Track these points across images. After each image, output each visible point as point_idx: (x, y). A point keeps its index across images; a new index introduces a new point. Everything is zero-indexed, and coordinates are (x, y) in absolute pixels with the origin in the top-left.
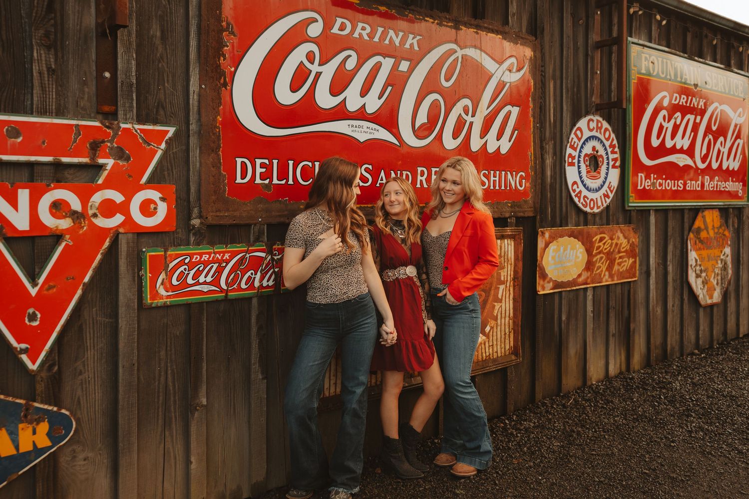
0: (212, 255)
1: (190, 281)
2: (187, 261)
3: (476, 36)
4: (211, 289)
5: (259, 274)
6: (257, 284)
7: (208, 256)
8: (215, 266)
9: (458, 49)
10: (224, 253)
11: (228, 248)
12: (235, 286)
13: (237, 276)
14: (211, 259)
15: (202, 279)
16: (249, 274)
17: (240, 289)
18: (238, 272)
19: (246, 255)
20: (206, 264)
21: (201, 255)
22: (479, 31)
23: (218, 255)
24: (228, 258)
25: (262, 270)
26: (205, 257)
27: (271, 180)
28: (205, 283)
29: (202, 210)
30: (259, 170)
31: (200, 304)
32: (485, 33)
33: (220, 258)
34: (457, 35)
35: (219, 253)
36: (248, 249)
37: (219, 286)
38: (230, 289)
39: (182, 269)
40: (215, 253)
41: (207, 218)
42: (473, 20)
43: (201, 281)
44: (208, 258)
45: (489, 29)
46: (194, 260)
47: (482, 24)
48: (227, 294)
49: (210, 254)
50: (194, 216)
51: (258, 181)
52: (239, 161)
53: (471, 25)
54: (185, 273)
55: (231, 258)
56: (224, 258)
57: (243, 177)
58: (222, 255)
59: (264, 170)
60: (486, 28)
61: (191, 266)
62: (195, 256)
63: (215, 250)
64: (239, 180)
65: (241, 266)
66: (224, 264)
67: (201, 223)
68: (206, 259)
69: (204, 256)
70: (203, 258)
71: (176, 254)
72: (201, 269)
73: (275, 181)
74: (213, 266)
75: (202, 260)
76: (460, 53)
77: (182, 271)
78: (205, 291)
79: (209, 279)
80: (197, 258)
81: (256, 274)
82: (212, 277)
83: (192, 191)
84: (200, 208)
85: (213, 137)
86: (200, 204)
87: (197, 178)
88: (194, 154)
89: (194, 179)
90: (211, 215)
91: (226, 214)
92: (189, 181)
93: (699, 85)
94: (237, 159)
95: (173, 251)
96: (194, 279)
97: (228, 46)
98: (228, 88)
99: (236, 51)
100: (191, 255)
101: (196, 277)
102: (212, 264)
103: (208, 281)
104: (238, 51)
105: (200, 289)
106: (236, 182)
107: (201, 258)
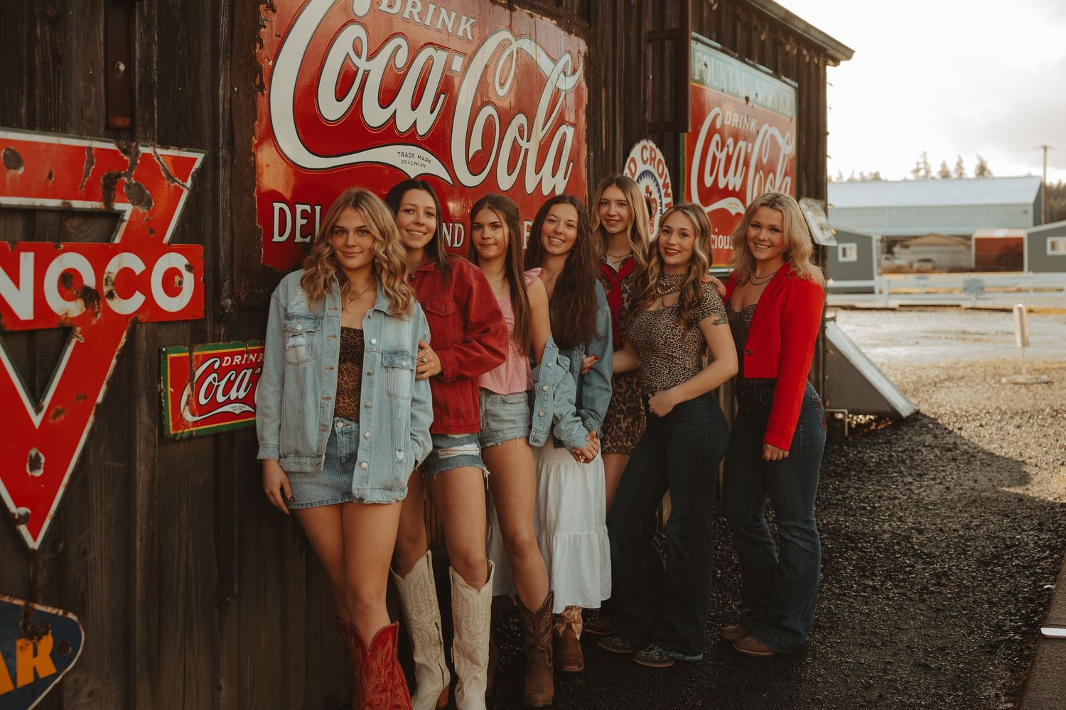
0: (245, 356)
1: (220, 398)
2: (216, 366)
3: (531, 19)
4: (244, 409)
7: (240, 357)
8: (249, 372)
9: (513, 40)
10: (260, 351)
14: (243, 362)
15: (233, 394)
20: (238, 370)
22: (533, 14)
23: (251, 356)
27: (313, 237)
28: (237, 400)
29: (235, 284)
30: (300, 222)
31: (231, 433)
32: (539, 15)
33: (254, 360)
34: (512, 20)
35: (253, 352)
37: (253, 405)
39: (210, 379)
40: (249, 352)
41: (239, 297)
43: (232, 398)
44: (241, 361)
45: (544, 10)
46: (224, 365)
47: (537, 3)
49: (242, 353)
50: (224, 294)
51: (298, 238)
52: (277, 207)
53: (525, 3)
54: (214, 386)
56: (259, 360)
57: (281, 234)
58: (256, 355)
59: (305, 222)
60: (541, 8)
61: (222, 372)
62: (226, 358)
63: (249, 348)
64: (276, 238)
66: (259, 369)
67: (233, 305)
68: (239, 363)
69: (236, 357)
70: (235, 360)
71: (203, 355)
72: (232, 379)
74: (246, 373)
75: (234, 363)
76: (515, 46)
77: (211, 382)
78: (237, 412)
79: (242, 394)
80: (228, 360)
82: (245, 391)
83: (222, 254)
84: (232, 282)
85: (247, 169)
86: (232, 275)
87: (228, 233)
88: (224, 196)
89: (224, 235)
90: (245, 293)
91: (262, 291)
92: (218, 239)
93: (750, 98)
94: (274, 204)
95: (201, 351)
96: (224, 395)
97: (265, 27)
98: (265, 92)
99: (274, 36)
100: (221, 356)
101: (226, 391)
102: (246, 371)
103: (240, 397)
104: (277, 36)
105: (231, 410)
106: (274, 240)
107: (232, 362)
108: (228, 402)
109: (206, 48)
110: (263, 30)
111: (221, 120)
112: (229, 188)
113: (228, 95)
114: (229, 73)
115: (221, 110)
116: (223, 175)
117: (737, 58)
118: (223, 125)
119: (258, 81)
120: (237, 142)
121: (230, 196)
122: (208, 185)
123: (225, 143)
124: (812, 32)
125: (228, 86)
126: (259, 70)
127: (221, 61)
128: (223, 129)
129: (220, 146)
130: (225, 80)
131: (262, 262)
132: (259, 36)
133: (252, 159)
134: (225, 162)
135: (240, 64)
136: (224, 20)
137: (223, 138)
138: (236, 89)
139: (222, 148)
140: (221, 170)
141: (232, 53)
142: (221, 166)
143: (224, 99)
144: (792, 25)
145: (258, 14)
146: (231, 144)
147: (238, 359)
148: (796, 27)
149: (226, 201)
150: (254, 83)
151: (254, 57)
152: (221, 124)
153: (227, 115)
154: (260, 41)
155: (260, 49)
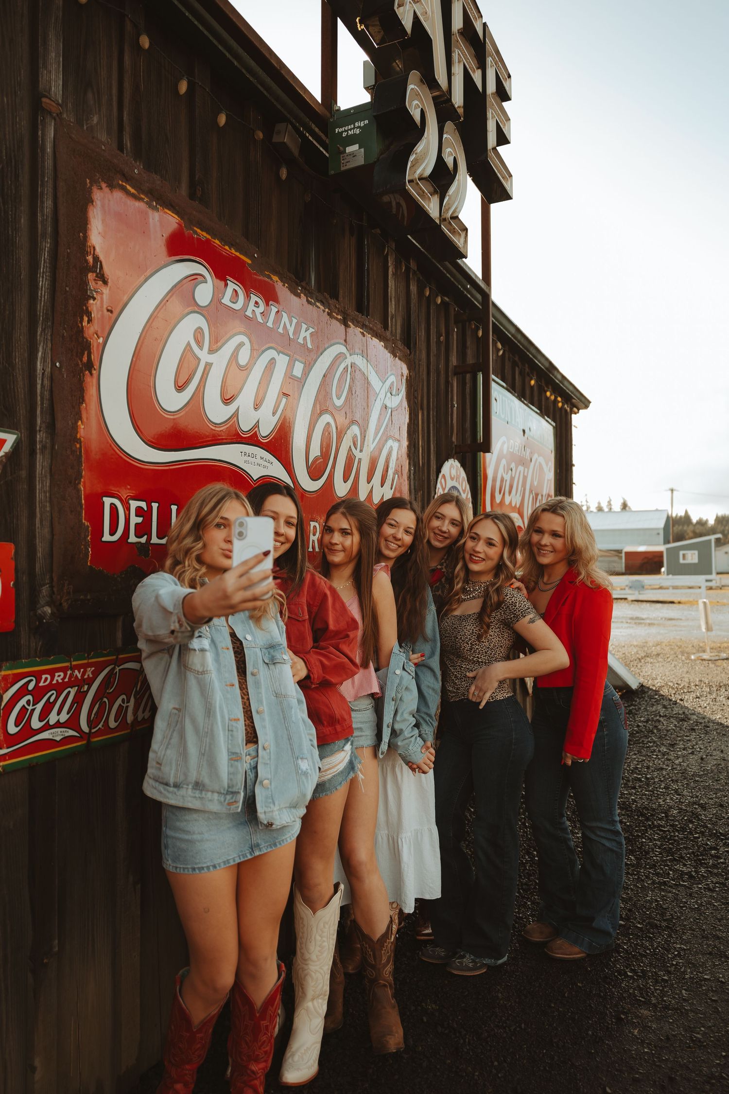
0: (69, 672)
1: (36, 724)
2: (31, 686)
3: (363, 338)
4: (67, 734)
5: (132, 700)
6: (130, 718)
7: (62, 674)
8: (73, 691)
9: (348, 355)
10: (85, 666)
11: (92, 658)
12: (100, 726)
13: (102, 706)
14: (66, 680)
15: (53, 718)
16: (119, 702)
17: (107, 729)
18: (105, 700)
19: (113, 669)
20: (59, 688)
21: (52, 673)
22: (365, 333)
23: (76, 672)
24: (91, 676)
25: (137, 693)
26: (59, 677)
27: (149, 538)
28: (58, 725)
29: (55, 590)
30: (135, 520)
31: (51, 763)
32: (370, 336)
33: (79, 676)
34: (346, 334)
35: (78, 667)
36: (117, 658)
37: (77, 728)
38: (93, 731)
39: (23, 702)
40: (73, 668)
41: (61, 604)
42: (360, 315)
43: (52, 723)
44: (63, 679)
45: (374, 331)
46: (41, 684)
47: (367, 323)
48: (89, 742)
49: (64, 670)
50: (42, 601)
51: (132, 539)
52: (107, 501)
53: (358, 322)
54: (28, 709)
55: (96, 675)
56: (86, 677)
57: (112, 533)
58: (82, 670)
59: (140, 520)
60: (371, 329)
61: (38, 693)
62: (44, 677)
63: (74, 663)
64: (107, 537)
65: (108, 689)
66: (86, 687)
67: (53, 613)
68: (60, 681)
69: (57, 674)
70: (56, 678)
71: (14, 674)
72: (52, 700)
73: (155, 540)
74: (69, 692)
75: (54, 682)
76: (349, 360)
77: (24, 706)
78: (58, 738)
79: (64, 717)
80: (46, 679)
81: (128, 702)
82: (68, 714)
83: (39, 555)
84: (52, 587)
85: (71, 457)
86: (52, 579)
87: (46, 531)
88: (41, 488)
89: (42, 532)
90: (68, 599)
91: (89, 597)
92: (35, 537)
93: (526, 431)
94: (105, 499)
95: (11, 669)
96: (41, 720)
97: (94, 299)
98: (94, 372)
99: (105, 311)
100: (38, 675)
101: (44, 715)
102: (69, 689)
103: (62, 721)
104: (108, 310)
105: (51, 737)
106: (103, 539)
107: (52, 679)
108: (47, 727)
109: (22, 313)
110: (91, 301)
111: (39, 398)
112: (48, 477)
113: (48, 370)
114: (49, 345)
115: (39, 387)
116: (41, 463)
117: (517, 397)
118: (42, 404)
119: (85, 359)
120: (59, 425)
121: (50, 486)
122: (24, 473)
123: (43, 425)
124: (566, 383)
125: (49, 360)
126: (86, 346)
127: (39, 330)
128: (42, 408)
129: (38, 428)
130: (44, 353)
131: (89, 564)
132: (87, 308)
133: (78, 446)
134: (44, 448)
135: (63, 336)
136: (43, 283)
137: (42, 419)
138: (58, 364)
139: (40, 431)
140: (38, 456)
141: (53, 323)
142: (38, 451)
143: (43, 374)
144: (553, 375)
145: (86, 283)
146: (51, 427)
147: (59, 676)
148: (555, 377)
149: (45, 492)
150: (81, 361)
151: (81, 331)
152: (39, 403)
153: (47, 394)
154: (89, 314)
155: (88, 322)
